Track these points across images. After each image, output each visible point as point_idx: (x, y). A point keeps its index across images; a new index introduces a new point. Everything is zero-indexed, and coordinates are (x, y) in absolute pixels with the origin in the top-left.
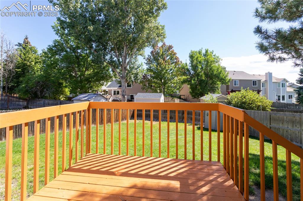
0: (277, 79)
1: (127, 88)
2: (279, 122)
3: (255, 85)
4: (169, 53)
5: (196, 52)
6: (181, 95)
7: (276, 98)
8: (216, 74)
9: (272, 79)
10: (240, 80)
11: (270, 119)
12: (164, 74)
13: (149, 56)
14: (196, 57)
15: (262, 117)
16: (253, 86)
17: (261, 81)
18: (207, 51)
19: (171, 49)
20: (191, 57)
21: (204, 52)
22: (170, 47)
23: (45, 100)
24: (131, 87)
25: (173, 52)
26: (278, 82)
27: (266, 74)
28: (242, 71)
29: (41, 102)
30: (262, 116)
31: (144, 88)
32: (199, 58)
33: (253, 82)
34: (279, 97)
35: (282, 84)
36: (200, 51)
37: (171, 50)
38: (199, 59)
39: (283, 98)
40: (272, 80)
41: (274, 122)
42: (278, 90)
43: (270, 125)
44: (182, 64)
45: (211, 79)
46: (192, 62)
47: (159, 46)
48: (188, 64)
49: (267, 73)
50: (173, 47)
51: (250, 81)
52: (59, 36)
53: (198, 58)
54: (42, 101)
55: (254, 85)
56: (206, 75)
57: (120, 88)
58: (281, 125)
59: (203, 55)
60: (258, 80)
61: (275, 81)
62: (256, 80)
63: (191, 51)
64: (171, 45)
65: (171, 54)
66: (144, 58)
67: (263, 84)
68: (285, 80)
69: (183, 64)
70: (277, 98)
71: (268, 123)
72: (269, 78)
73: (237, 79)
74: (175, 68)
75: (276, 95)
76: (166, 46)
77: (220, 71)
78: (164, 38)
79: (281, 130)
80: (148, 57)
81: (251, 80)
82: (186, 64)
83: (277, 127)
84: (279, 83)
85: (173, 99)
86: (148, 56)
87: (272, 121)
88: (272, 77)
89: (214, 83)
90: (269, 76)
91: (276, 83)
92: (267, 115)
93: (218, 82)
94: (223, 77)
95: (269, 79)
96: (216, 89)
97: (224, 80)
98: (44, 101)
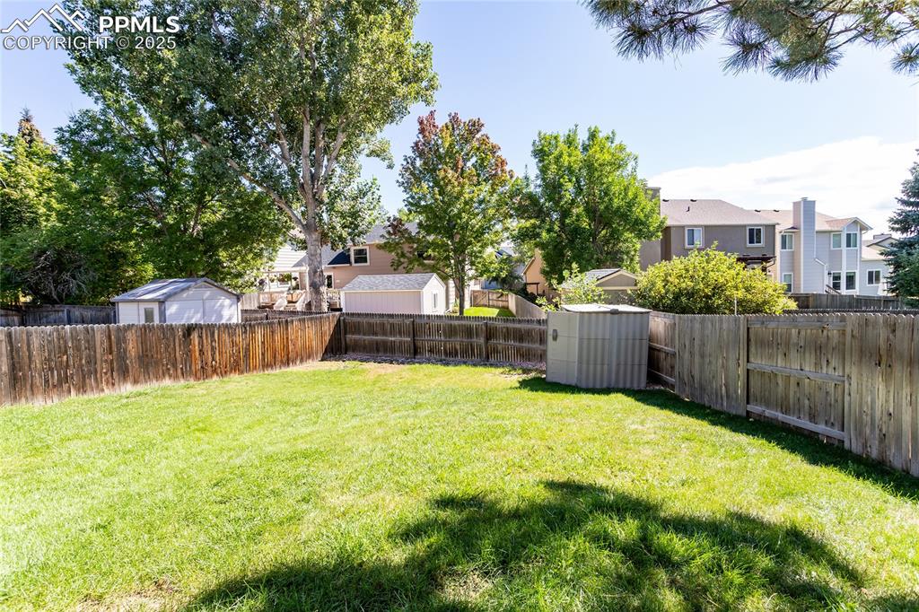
0: (831, 221)
1: (354, 264)
2: (775, 349)
3: (757, 242)
4: (472, 148)
5: (556, 138)
6: (526, 284)
7: (826, 282)
8: (619, 208)
9: (814, 222)
10: (707, 228)
11: (748, 340)
12: (459, 216)
13: (409, 161)
14: (556, 153)
15: (725, 337)
16: (749, 245)
17: (778, 229)
18: (593, 136)
19: (478, 132)
20: (540, 153)
21: (582, 137)
22: (475, 127)
23: (72, 310)
24: (366, 262)
25: (484, 141)
26: (833, 229)
27: (796, 204)
28: (716, 201)
29: (60, 314)
30: (725, 333)
31: (400, 263)
32: (565, 157)
33: (751, 231)
34: (837, 278)
35: (849, 236)
36: (569, 135)
37: (478, 136)
38: (565, 160)
39: (851, 281)
40: (814, 225)
41: (759, 351)
42: (835, 257)
43: (748, 361)
44: (514, 179)
45: (608, 224)
46: (544, 170)
47: (440, 126)
48: (532, 177)
49: (800, 202)
50: (483, 125)
51: (740, 228)
52: (97, 99)
53: (561, 157)
54: (63, 311)
55: (751, 242)
56: (591, 211)
57: (334, 268)
58: (780, 363)
59: (580, 147)
60: (767, 226)
61: (826, 227)
62: (761, 225)
63: (540, 133)
64: (475, 119)
65: (478, 149)
66: (390, 167)
67: (784, 238)
68: (856, 222)
69: (517, 178)
70: (829, 281)
71: (741, 358)
72: (804, 218)
73: (696, 223)
74: (492, 195)
75: (827, 272)
76: (462, 125)
77: (630, 195)
78: (432, 87)
79: (780, 382)
80: (405, 163)
81: (745, 226)
82: (527, 178)
83: (768, 370)
84: (837, 235)
85: (502, 295)
86: (406, 159)
87: (753, 349)
88: (814, 215)
89: (615, 236)
90: (804, 211)
91: (828, 234)
92: (739, 328)
93: (627, 235)
94: (642, 215)
95: (804, 222)
96: (625, 257)
97: (642, 223)
98: (69, 312)
